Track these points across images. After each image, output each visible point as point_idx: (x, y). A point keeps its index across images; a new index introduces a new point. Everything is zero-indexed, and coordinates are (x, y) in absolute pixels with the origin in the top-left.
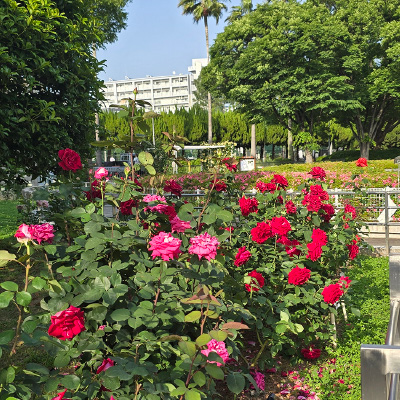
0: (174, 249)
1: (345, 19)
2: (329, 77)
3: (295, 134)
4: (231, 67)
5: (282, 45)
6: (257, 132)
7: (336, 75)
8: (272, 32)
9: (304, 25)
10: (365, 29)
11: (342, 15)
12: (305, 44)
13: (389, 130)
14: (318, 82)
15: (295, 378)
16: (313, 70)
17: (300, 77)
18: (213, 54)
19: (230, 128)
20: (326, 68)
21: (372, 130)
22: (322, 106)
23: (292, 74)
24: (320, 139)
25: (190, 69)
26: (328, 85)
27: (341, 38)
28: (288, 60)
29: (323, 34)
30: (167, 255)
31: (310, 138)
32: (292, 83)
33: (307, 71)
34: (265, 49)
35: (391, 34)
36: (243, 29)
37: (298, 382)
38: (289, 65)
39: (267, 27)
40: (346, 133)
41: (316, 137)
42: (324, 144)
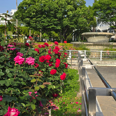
0: (23, 61)
1: (57, 3)
2: (53, 19)
3: (42, 34)
4: (24, 12)
5: (40, 8)
6: (31, 32)
7: (54, 18)
8: (36, 4)
9: (46, 3)
10: (63, 6)
11: (57, 2)
12: (47, 9)
13: (68, 35)
14: (49, 20)
15: (51, 102)
16: (48, 16)
17: (44, 18)
18: (19, 8)
19: (23, 31)
20: (52, 16)
21: (64, 35)
22: (50, 27)
23: (42, 17)
24: (49, 36)
25: (10, 12)
26: (52, 21)
27: (56, 8)
28: (41, 12)
29: (51, 7)
30: (20, 63)
31: (47, 35)
32: (42, 19)
33: (46, 16)
34: (34, 9)
35: (69, 8)
36: (28, 2)
37: (52, 104)
38: (41, 14)
39: (35, 2)
40: (57, 35)
41: (48, 35)
42: (50, 38)
